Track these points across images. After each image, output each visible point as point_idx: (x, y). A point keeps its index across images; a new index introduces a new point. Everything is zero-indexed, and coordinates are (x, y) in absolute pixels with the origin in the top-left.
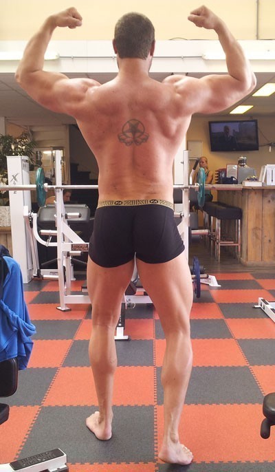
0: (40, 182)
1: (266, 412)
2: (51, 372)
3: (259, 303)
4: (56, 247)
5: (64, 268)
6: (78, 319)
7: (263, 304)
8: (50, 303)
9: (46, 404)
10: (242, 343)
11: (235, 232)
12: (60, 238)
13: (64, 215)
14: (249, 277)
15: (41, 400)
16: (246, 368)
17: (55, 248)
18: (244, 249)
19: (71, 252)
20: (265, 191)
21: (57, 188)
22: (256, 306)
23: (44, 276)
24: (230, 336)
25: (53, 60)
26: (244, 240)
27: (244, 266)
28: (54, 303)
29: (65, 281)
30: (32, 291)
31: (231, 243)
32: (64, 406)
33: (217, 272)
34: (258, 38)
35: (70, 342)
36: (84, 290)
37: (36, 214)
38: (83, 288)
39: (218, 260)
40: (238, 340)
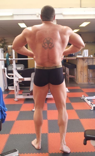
0: (7, 58)
1: (85, 136)
2: (12, 122)
3: (83, 97)
5: (16, 86)
6: (21, 104)
7: (84, 97)
8: (12, 98)
9: (11, 133)
10: (77, 111)
11: (74, 73)
12: (14, 76)
13: (16, 68)
14: (79, 88)
15: (9, 132)
16: (78, 120)
17: (13, 79)
18: (77, 78)
19: (18, 81)
20: (84, 59)
21: (13, 60)
22: (81, 98)
23: (10, 89)
24: (73, 109)
25: (11, 16)
26: (77, 75)
27: (77, 84)
28: (13, 98)
29: (17, 91)
30: (5, 94)
31: (72, 76)
32: (17, 134)
33: (68, 86)
34: (81, 7)
35: (19, 112)
36: (23, 94)
37: (6, 68)
38: (23, 93)
39: (68, 82)
40: (75, 110)
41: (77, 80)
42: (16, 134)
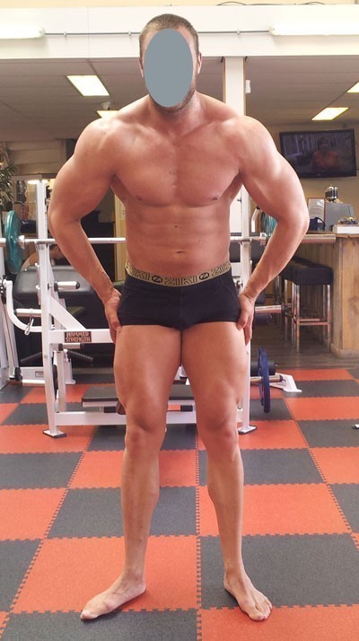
0: (12, 234)
4: (40, 333)
5: (55, 368)
6: (77, 451)
8: (34, 423)
9: (17, 608)
10: (337, 490)
11: (322, 304)
12: (45, 321)
13: (52, 285)
14: (344, 375)
15: (10, 602)
16: (347, 537)
17: (39, 335)
18: (336, 331)
19: (64, 344)
21: (40, 243)
22: (358, 426)
24: (316, 477)
25: (35, 39)
26: (336, 316)
27: (335, 356)
29: (56, 388)
30: (7, 402)
31: (313, 322)
32: (48, 613)
33: (294, 368)
35: (61, 493)
36: (85, 405)
38: (84, 400)
39: (296, 348)
40: (331, 486)
41: (337, 339)
42: (42, 611)
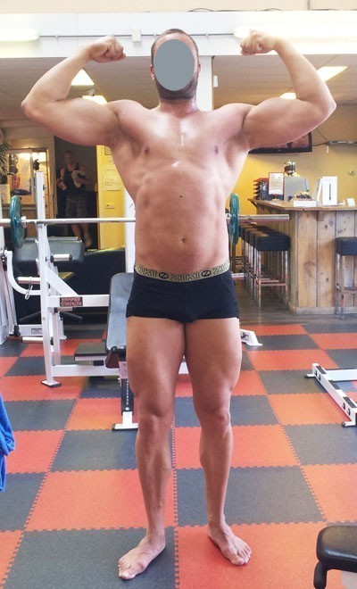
0: (16, 216)
1: (320, 554)
2: (37, 479)
3: (314, 372)
4: (39, 296)
6: (71, 399)
7: (319, 373)
8: (33, 374)
9: (30, 527)
10: (290, 430)
11: (282, 268)
12: (43, 286)
13: (49, 258)
14: (299, 330)
15: (24, 522)
17: (37, 299)
18: (293, 291)
19: (59, 307)
20: (321, 213)
21: (38, 223)
22: (309, 375)
23: (24, 339)
24: (274, 421)
25: (32, 41)
26: (293, 279)
27: (292, 313)
28: (38, 374)
30: (8, 356)
31: (274, 283)
32: (55, 531)
33: (256, 324)
34: (309, 9)
35: (60, 433)
36: (77, 359)
37: (11, 252)
38: (76, 355)
39: (257, 305)
40: (285, 427)
41: (294, 298)
42: (50, 530)
